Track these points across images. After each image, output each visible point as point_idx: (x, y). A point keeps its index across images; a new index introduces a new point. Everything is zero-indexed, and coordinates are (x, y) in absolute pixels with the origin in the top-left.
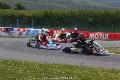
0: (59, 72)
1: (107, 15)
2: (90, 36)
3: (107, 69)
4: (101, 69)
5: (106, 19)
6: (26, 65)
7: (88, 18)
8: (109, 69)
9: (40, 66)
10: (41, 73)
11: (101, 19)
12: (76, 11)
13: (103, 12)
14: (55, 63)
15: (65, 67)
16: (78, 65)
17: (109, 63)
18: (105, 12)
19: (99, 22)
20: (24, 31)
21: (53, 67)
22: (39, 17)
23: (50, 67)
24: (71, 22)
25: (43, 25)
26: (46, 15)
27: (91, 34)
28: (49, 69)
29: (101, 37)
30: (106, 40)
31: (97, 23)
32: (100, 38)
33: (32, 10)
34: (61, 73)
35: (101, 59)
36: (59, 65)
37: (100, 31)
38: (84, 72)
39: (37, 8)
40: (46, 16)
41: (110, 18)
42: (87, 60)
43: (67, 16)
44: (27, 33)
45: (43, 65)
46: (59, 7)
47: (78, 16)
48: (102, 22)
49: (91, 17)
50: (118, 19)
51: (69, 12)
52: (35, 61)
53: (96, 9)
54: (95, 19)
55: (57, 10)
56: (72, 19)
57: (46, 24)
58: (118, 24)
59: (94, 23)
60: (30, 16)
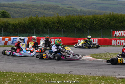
1: (95, 19)
2: (78, 42)
4: (91, 76)
5: (94, 24)
6: (12, 76)
7: (76, 23)
9: (27, 76)
10: (28, 83)
11: (89, 24)
12: (63, 17)
13: (91, 16)
15: (53, 76)
16: (67, 73)
18: (93, 16)
19: (87, 27)
20: (10, 40)
22: (24, 24)
24: (58, 28)
25: (29, 33)
26: (32, 22)
27: (79, 41)
31: (85, 29)
33: (17, 17)
35: (90, 67)
36: (47, 74)
39: (22, 15)
40: (32, 24)
42: (76, 67)
43: (53, 23)
44: (13, 42)
45: (30, 75)
46: (45, 13)
47: (65, 21)
48: (90, 27)
49: (78, 22)
50: (107, 23)
51: (56, 18)
52: (22, 71)
53: (84, 14)
54: (83, 24)
55: (43, 16)
56: (59, 25)
57: (32, 31)
58: (107, 28)
59: (82, 28)
60: (15, 24)
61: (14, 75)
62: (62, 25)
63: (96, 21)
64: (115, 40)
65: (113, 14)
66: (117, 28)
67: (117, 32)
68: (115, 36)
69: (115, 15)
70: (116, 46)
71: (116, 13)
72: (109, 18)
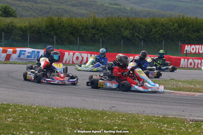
0: (73, 122)
1: (154, 25)
3: (155, 117)
4: (145, 116)
5: (152, 33)
6: (18, 110)
7: (123, 30)
8: (158, 117)
9: (42, 111)
10: (42, 123)
11: (143, 33)
12: (102, 19)
13: (147, 20)
14: (66, 106)
15: (83, 113)
16: (106, 109)
17: (158, 105)
18: (151, 19)
19: (141, 37)
20: (14, 52)
21: (63, 113)
22: (39, 29)
23: (58, 113)
24: (94, 37)
25: (47, 42)
26: (51, 25)
28: (57, 117)
31: (138, 39)
34: (76, 123)
35: (143, 100)
36: (73, 109)
38: (116, 122)
40: (51, 28)
41: (159, 30)
42: (120, 101)
43: (86, 28)
44: (19, 56)
45: (47, 111)
46: (73, 12)
47: (105, 26)
48: (146, 36)
49: (127, 29)
50: (173, 31)
51: (91, 20)
52: (34, 104)
53: (136, 15)
54: (134, 32)
55: (69, 16)
56: (95, 32)
57: (51, 40)
58: (174, 40)
59: (132, 39)
60: (25, 27)
61: (20, 110)
62: (100, 32)
63: (156, 28)
64: (186, 60)
65: (183, 18)
66: (188, 40)
67: (189, 46)
68: (185, 52)
69: (187, 20)
70: (187, 68)
71: (189, 16)
72: (176, 23)
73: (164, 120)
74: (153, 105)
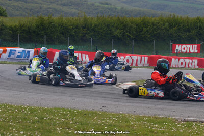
0: (64, 122)
1: (144, 24)
3: (146, 117)
4: (136, 116)
5: (143, 32)
6: (8, 110)
7: (113, 30)
8: (149, 117)
9: (32, 111)
10: (33, 123)
11: (134, 32)
12: (93, 18)
13: (138, 19)
14: (57, 106)
15: (74, 113)
16: (97, 109)
17: (150, 106)
18: (142, 19)
19: (132, 36)
20: (5, 52)
21: (53, 113)
22: (29, 28)
23: (49, 113)
24: (84, 36)
25: (37, 42)
26: (41, 25)
28: (47, 117)
29: (135, 61)
30: (144, 66)
31: (128, 39)
32: (134, 65)
33: (18, 16)
34: (67, 123)
36: (64, 109)
37: (133, 52)
38: (106, 122)
39: (26, 12)
40: (42, 27)
41: (150, 29)
42: (111, 101)
43: (77, 27)
44: (9, 56)
45: (37, 111)
46: (63, 12)
47: (96, 26)
48: (137, 36)
49: (117, 28)
50: (164, 31)
51: (81, 20)
52: (24, 104)
53: (126, 14)
54: (125, 31)
55: (60, 16)
56: (85, 32)
57: (41, 40)
58: (165, 40)
59: (122, 38)
60: (15, 27)
61: (10, 110)
62: (91, 32)
63: (147, 28)
64: (177, 59)
65: (174, 17)
66: (178, 39)
67: (180, 46)
68: (176, 52)
69: (178, 19)
70: (178, 68)
71: (180, 15)
72: (167, 22)
73: (155, 120)
74: (145, 105)
